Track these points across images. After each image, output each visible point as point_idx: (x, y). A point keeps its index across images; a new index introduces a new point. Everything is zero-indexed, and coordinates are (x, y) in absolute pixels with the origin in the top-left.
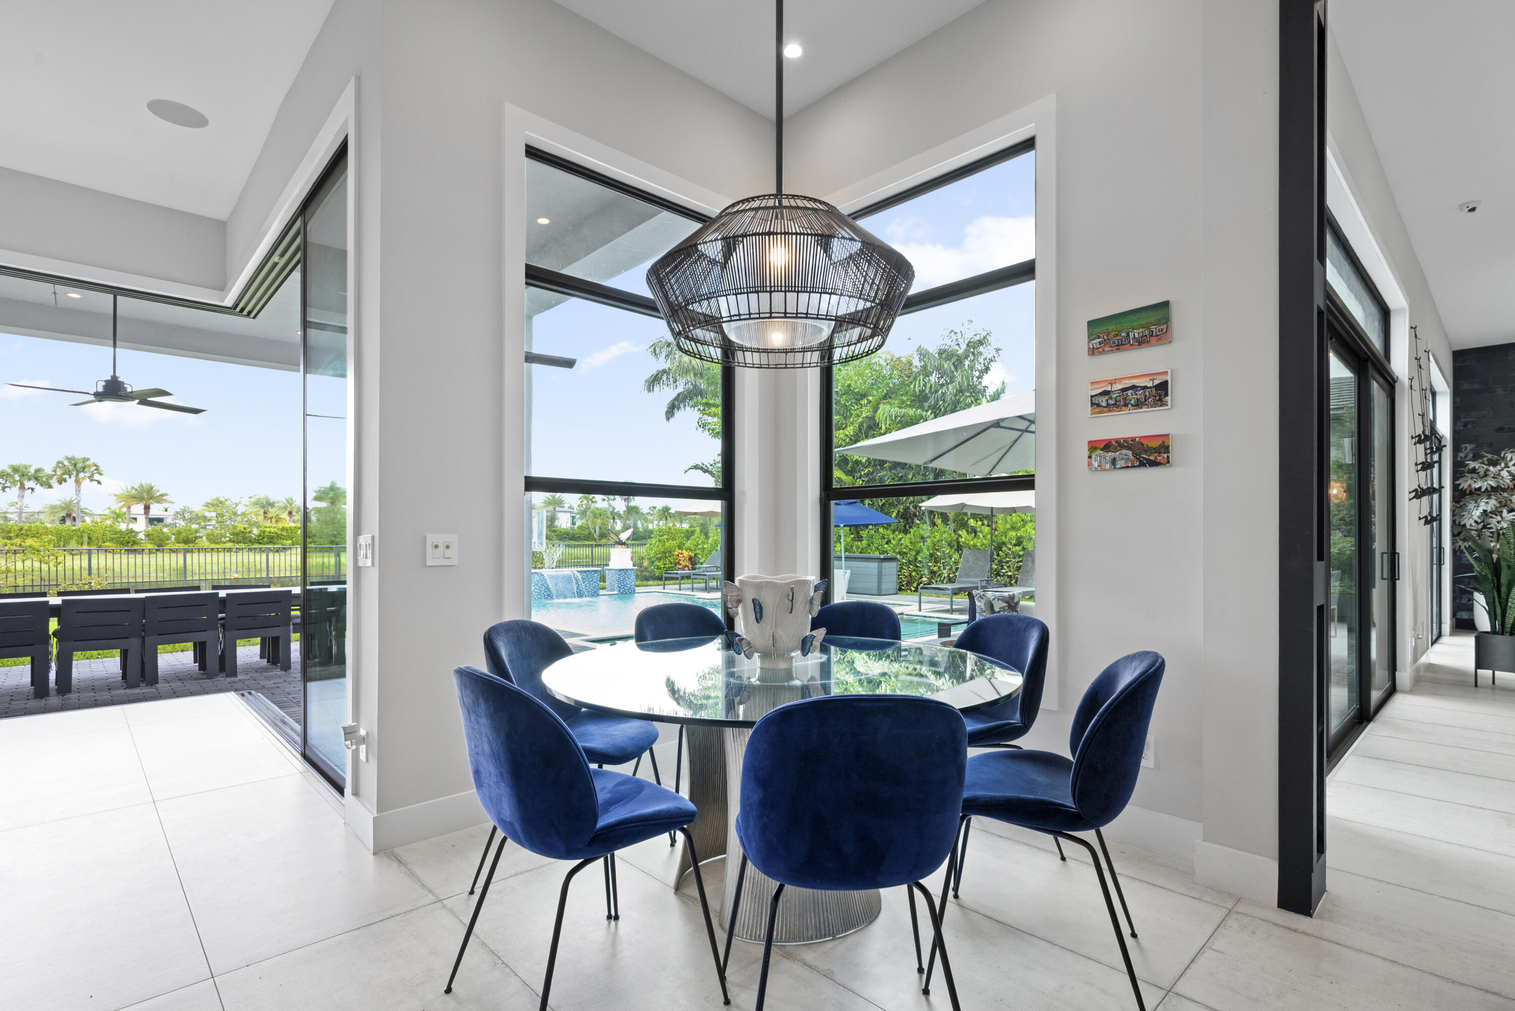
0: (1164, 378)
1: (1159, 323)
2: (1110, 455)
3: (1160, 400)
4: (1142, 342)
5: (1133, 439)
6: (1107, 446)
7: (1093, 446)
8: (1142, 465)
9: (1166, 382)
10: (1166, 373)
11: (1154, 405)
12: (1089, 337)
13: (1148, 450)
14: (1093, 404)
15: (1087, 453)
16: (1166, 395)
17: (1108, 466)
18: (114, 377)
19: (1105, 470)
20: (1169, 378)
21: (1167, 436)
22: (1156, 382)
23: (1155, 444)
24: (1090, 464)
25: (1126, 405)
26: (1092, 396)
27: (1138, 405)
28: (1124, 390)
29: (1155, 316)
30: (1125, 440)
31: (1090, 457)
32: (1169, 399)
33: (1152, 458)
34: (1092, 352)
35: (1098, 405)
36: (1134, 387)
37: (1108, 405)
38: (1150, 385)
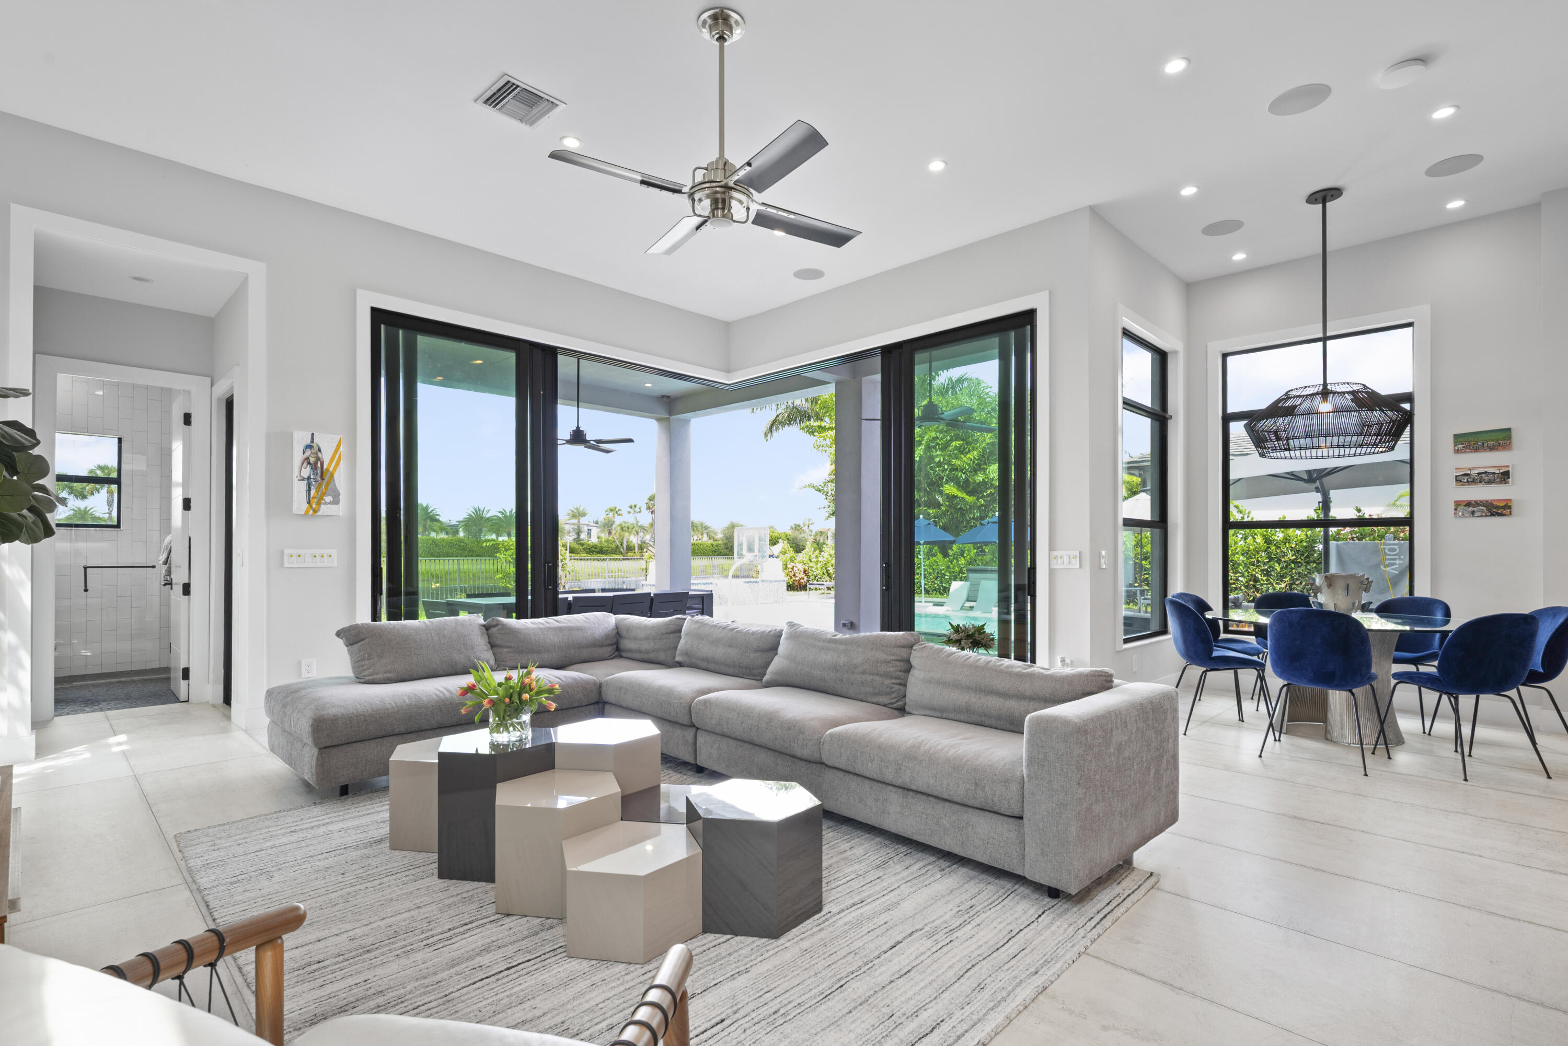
0: (1507, 469)
1: (1504, 439)
2: (1471, 509)
3: (1504, 480)
4: (1491, 449)
5: (1487, 501)
6: (1468, 504)
7: (1458, 504)
8: (1492, 515)
9: (1508, 472)
10: (1508, 466)
11: (1501, 482)
12: (1455, 442)
13: (1498, 507)
14: (1456, 480)
15: (1453, 507)
16: (1509, 478)
17: (1469, 515)
18: (578, 427)
19: (1466, 517)
20: (1510, 469)
21: (1510, 500)
22: (1501, 471)
23: (1502, 504)
24: (1455, 514)
25: (1481, 482)
26: (1456, 476)
27: (1490, 482)
28: (1479, 474)
29: (1501, 435)
30: (1481, 501)
31: (1456, 509)
32: (1510, 480)
33: (1499, 511)
34: (1457, 451)
35: (1461, 481)
36: (1486, 473)
37: (1468, 481)
38: (1498, 472)
